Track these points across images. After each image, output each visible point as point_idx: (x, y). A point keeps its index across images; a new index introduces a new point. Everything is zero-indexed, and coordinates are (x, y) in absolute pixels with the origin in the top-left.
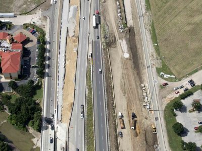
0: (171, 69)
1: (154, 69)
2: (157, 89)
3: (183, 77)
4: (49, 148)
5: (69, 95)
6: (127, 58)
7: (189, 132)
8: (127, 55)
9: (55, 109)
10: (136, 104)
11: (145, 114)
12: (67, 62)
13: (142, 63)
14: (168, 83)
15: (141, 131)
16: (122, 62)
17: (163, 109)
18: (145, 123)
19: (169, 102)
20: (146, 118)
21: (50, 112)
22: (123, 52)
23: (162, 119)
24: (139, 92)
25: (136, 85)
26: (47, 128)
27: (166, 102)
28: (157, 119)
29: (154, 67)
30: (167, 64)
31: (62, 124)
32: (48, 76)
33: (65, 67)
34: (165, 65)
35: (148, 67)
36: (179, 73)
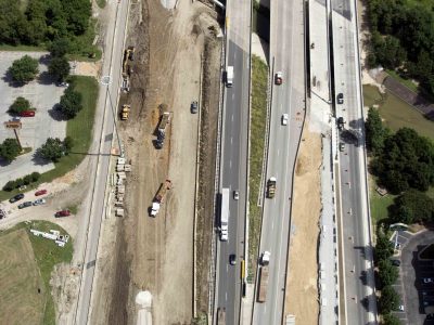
0: (31, 256)
1: (77, 257)
2: (86, 204)
3: (9, 231)
4: (345, 87)
5: (307, 195)
6: (144, 290)
7: (49, 111)
8: (143, 298)
9: (338, 161)
10: (147, 169)
11: (133, 150)
12: (313, 282)
13: (106, 277)
14: (53, 219)
15: (149, 115)
16: (159, 278)
17: (87, 158)
18: (136, 130)
19: (68, 174)
20: (132, 139)
21: (348, 157)
22: (151, 309)
23: (96, 138)
24: (132, 199)
25: (136, 216)
26: (353, 124)
27: (75, 175)
28: (109, 138)
29: (75, 265)
30: (37, 273)
31: (319, 131)
32: (362, 249)
33: (319, 269)
34: (42, 270)
35: (94, 263)
36: (16, 242)
